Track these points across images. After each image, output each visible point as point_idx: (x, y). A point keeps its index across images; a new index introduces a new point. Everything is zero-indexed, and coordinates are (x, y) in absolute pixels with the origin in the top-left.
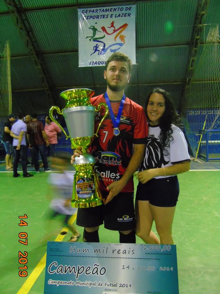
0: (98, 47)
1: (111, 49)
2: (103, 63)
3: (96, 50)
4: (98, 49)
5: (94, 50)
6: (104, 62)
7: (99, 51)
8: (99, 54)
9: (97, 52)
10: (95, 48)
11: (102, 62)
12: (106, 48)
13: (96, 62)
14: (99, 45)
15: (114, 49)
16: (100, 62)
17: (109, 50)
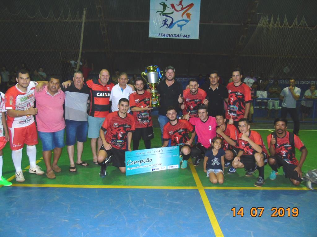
0: (167, 21)
1: (178, 24)
2: (170, 36)
3: (165, 24)
4: (167, 23)
5: (163, 23)
6: (171, 34)
7: (168, 25)
8: (168, 27)
9: (166, 26)
10: (164, 22)
11: (170, 34)
12: (174, 22)
13: (165, 34)
14: (168, 20)
15: (181, 24)
16: (168, 34)
17: (176, 25)
